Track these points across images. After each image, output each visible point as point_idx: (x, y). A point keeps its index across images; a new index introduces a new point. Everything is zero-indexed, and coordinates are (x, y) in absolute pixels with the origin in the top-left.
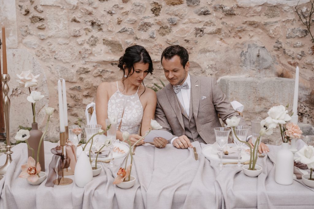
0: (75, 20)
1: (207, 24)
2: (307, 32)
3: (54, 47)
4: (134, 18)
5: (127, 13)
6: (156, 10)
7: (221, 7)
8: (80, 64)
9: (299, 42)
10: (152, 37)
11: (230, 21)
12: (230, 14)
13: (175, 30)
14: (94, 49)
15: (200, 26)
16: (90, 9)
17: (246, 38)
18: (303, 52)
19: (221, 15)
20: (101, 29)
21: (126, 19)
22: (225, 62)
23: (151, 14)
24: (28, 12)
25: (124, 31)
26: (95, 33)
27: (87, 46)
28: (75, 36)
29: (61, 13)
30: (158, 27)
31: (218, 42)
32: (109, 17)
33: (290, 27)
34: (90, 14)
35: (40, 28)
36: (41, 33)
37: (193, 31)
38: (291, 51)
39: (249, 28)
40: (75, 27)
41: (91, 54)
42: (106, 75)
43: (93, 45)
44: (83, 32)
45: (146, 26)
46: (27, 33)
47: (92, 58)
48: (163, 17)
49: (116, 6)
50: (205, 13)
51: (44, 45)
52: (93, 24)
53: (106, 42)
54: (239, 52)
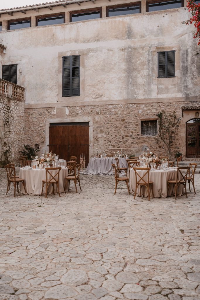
0: (105, 140)
1: (134, 141)
2: (157, 143)
3: (101, 146)
4: (118, 140)
5: (116, 139)
6: (123, 138)
7: (137, 137)
8: (106, 150)
9: (156, 145)
10: (122, 144)
11: (140, 141)
12: (139, 139)
13: (127, 142)
14: (109, 147)
15: (133, 142)
16: (108, 138)
17: (143, 144)
18: (157, 148)
19: (137, 139)
20: (111, 142)
21: (116, 140)
22: (138, 150)
23: (122, 139)
24: (95, 139)
25: (116, 143)
26: (110, 143)
27: (108, 146)
28: (105, 144)
29: (102, 139)
30: (123, 142)
31: (137, 145)
32: (112, 140)
33: (153, 142)
34: (109, 139)
35: (98, 142)
36: (98, 143)
37: (131, 143)
38: (154, 147)
39: (144, 142)
40: (105, 142)
41: (108, 148)
42: (112, 153)
43: (109, 146)
44: (107, 143)
45: (120, 142)
46: (95, 143)
47: (109, 149)
48: (124, 139)
49: (114, 137)
50: (134, 139)
51: (98, 146)
52: (109, 141)
53: (112, 145)
54: (141, 147)
